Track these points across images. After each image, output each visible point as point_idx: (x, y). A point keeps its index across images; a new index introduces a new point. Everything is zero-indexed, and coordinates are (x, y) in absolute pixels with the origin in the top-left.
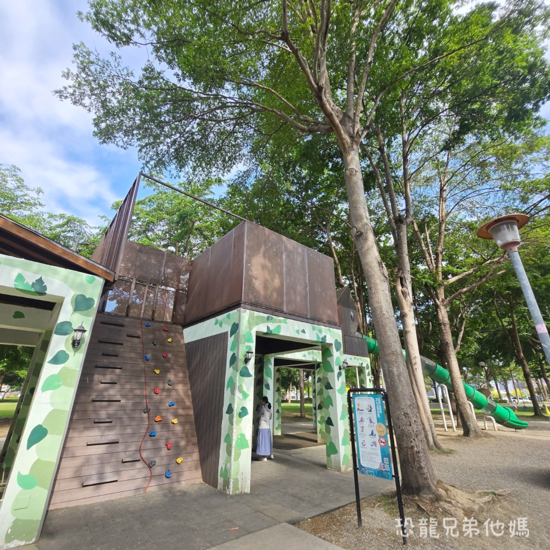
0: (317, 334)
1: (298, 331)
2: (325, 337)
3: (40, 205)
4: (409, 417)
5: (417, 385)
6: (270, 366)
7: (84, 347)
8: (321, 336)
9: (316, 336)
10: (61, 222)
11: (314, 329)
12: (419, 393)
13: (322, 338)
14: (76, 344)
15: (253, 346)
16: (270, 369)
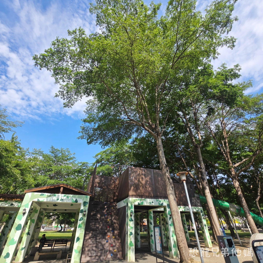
0: (159, 203)
1: (150, 203)
2: (163, 203)
3: (75, 158)
4: (179, 235)
5: (214, 221)
6: (151, 215)
7: (86, 215)
8: (161, 203)
9: (158, 203)
10: (81, 164)
11: (157, 201)
12: (215, 225)
13: (161, 204)
14: (84, 215)
15: (133, 210)
16: (151, 216)
